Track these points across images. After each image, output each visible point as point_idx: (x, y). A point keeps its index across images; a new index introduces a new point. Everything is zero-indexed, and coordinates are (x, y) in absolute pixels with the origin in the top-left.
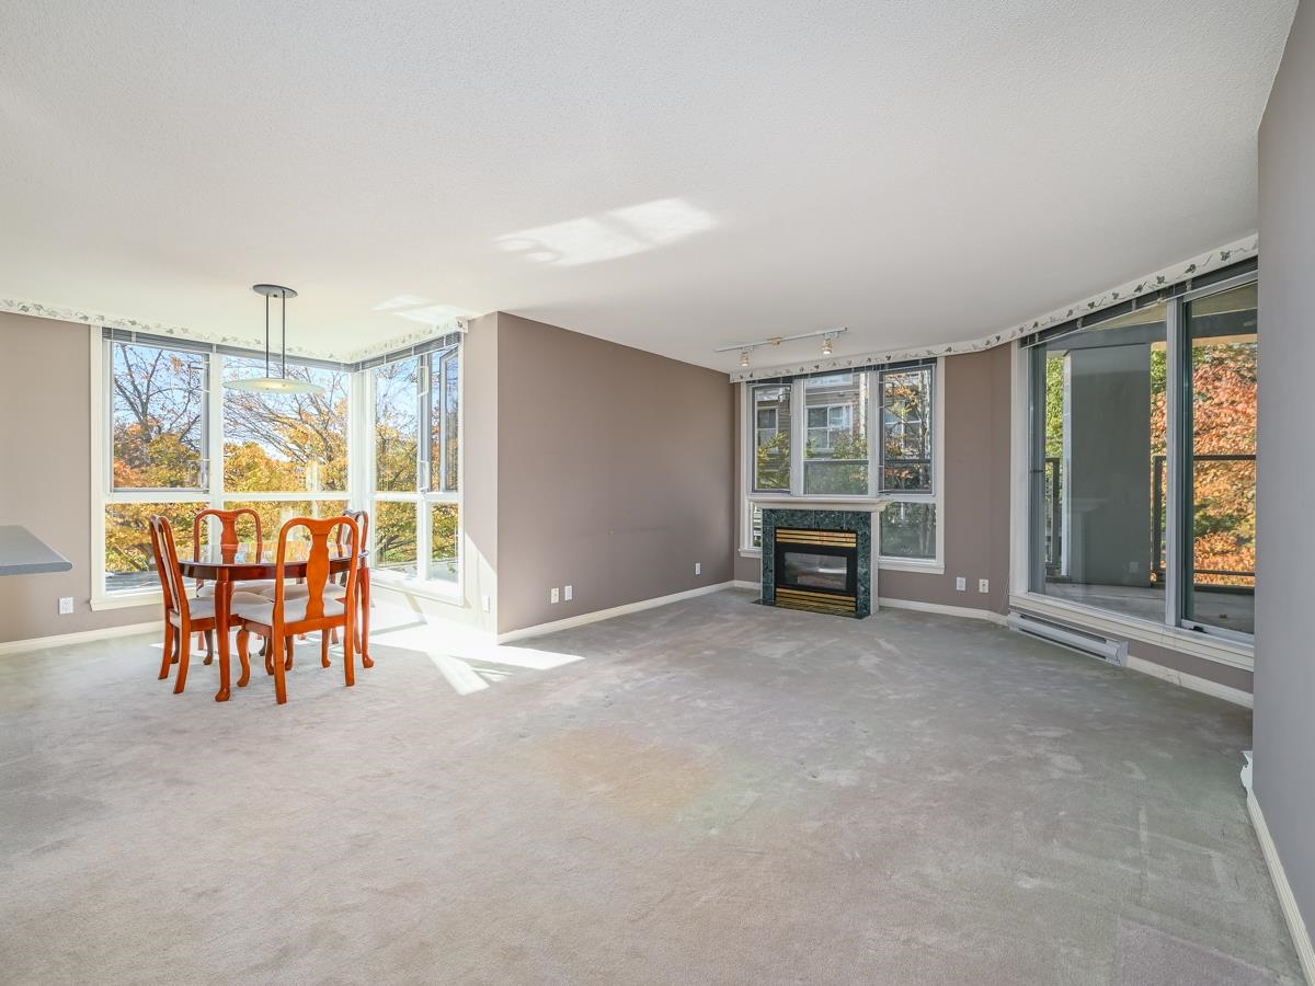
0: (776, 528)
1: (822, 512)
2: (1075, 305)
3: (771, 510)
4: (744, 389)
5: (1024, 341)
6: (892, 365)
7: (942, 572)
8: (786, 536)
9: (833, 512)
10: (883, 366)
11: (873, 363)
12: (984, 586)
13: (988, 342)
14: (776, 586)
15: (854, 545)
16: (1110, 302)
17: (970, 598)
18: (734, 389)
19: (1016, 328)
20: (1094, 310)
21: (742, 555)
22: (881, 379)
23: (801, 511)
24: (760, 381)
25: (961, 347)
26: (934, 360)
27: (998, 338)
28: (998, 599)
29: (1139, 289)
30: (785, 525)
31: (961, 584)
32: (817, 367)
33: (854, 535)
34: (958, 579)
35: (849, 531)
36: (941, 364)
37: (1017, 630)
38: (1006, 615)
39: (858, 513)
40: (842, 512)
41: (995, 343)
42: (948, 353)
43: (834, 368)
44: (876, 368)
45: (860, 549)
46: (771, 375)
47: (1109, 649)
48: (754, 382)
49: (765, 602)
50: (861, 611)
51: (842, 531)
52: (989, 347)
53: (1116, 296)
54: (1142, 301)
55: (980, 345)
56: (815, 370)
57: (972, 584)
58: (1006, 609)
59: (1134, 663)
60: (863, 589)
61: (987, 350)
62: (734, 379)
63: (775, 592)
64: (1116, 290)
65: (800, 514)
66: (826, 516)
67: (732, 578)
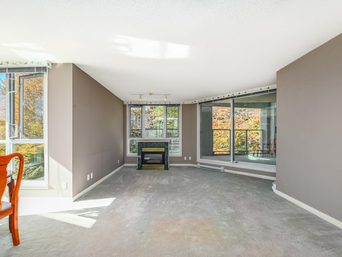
0: (142, 147)
1: (155, 142)
2: (215, 97)
3: (140, 142)
4: (127, 107)
5: (200, 103)
6: (170, 105)
7: (181, 156)
8: (144, 150)
9: (158, 142)
10: (167, 105)
11: (166, 104)
12: (190, 158)
13: (192, 102)
14: (142, 164)
15: (164, 151)
16: (222, 97)
17: (187, 162)
18: (124, 106)
19: (200, 100)
20: (219, 99)
21: (127, 156)
22: (166, 108)
23: (150, 142)
24: (133, 105)
25: (186, 103)
26: (179, 105)
27: (195, 102)
28: (194, 161)
29: (229, 96)
30: (145, 147)
31: (185, 158)
32: (151, 103)
33: (164, 148)
34: (185, 157)
35: (163, 147)
36: (181, 106)
37: (200, 167)
38: (197, 164)
39: (165, 142)
40: (161, 142)
41: (194, 103)
42: (183, 104)
43: (156, 104)
44: (166, 105)
45: (166, 152)
46: (137, 103)
47: (222, 169)
48: (131, 105)
49: (139, 169)
50: (166, 168)
51: (161, 147)
52: (192, 103)
53: (224, 96)
54: (227, 98)
55: (191, 103)
56: (150, 104)
57: (188, 158)
58: (197, 163)
59: (226, 171)
60: (166, 162)
61: (192, 104)
62: (125, 103)
63: (142, 166)
64: (224, 95)
65: (149, 143)
66: (157, 144)
67: (124, 163)
